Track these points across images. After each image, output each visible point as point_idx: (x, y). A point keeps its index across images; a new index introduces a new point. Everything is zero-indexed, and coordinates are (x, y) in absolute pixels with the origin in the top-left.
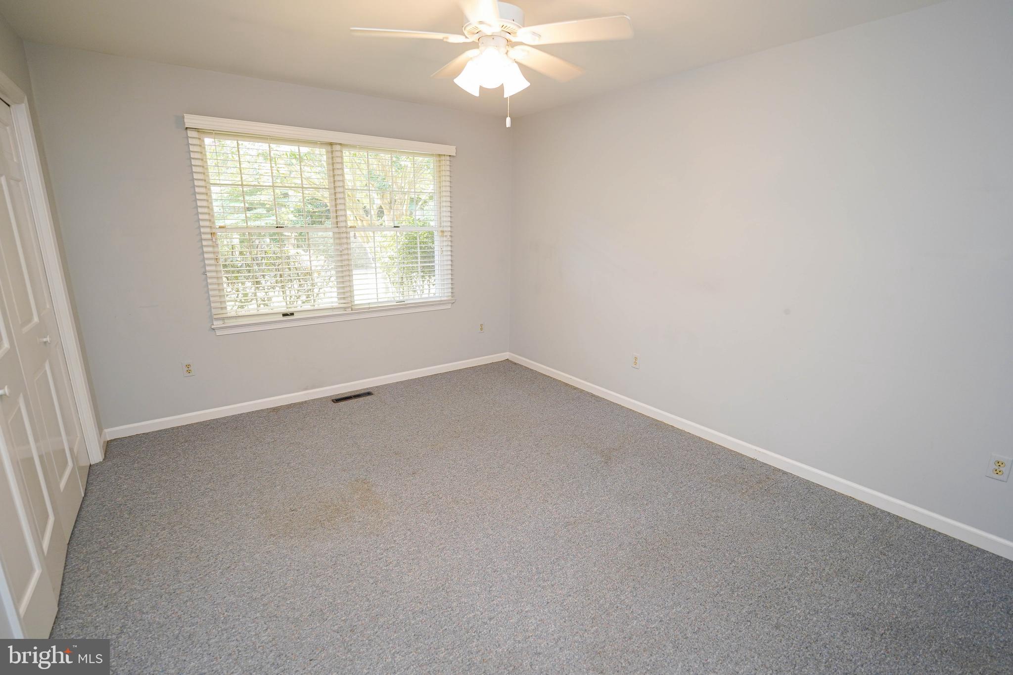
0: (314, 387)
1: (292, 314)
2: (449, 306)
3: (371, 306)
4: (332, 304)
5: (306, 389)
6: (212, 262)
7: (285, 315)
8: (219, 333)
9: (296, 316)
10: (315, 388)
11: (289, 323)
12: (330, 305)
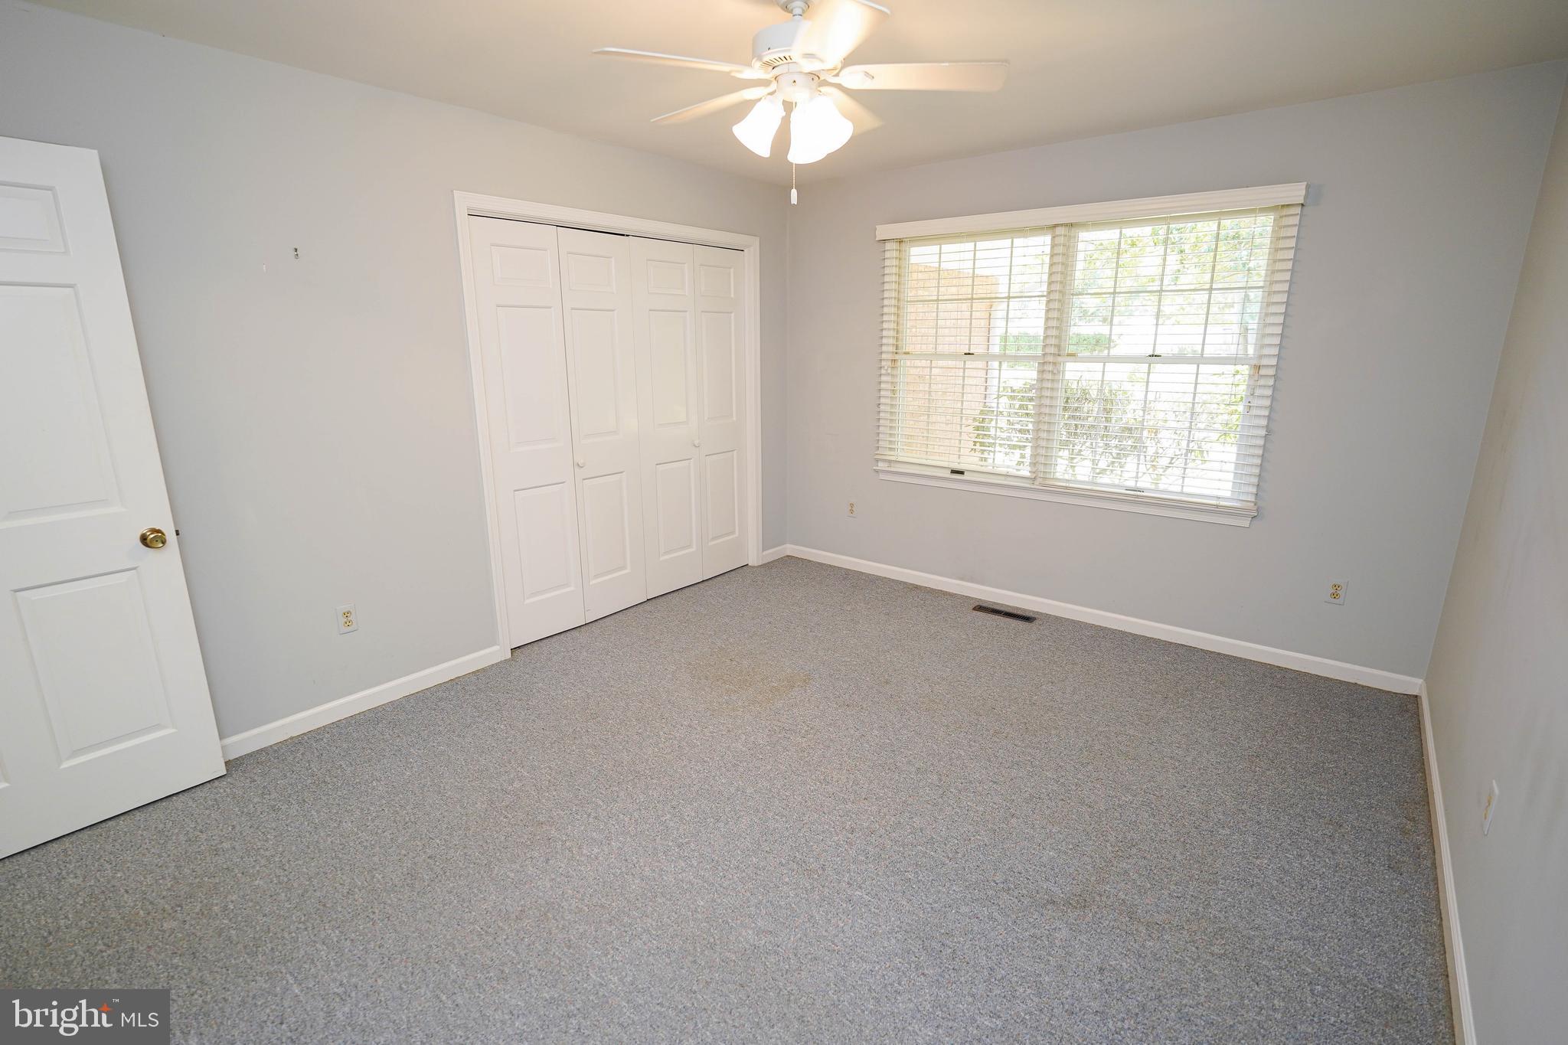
0: (972, 580)
1: (962, 473)
2: (1246, 523)
3: (1071, 485)
4: (1008, 470)
5: (962, 579)
6: (889, 394)
7: (954, 472)
8: (882, 476)
9: (965, 477)
10: (972, 582)
11: (956, 484)
12: (1006, 469)
